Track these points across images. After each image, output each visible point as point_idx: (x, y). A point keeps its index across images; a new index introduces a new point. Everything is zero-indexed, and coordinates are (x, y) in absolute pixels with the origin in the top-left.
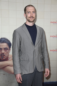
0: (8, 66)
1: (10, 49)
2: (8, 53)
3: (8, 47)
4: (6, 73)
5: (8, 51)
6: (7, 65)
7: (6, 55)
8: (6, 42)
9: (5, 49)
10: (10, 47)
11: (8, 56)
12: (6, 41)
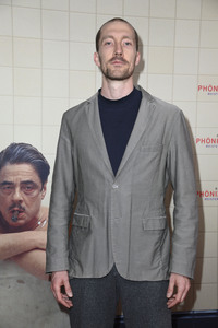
0: (37, 249)
1: (44, 188)
2: (37, 200)
3: (36, 179)
4: (29, 275)
5: (35, 193)
6: (32, 245)
7: (30, 210)
8: (27, 161)
9: (27, 186)
10: (44, 180)
11: (38, 211)
12: (30, 155)
